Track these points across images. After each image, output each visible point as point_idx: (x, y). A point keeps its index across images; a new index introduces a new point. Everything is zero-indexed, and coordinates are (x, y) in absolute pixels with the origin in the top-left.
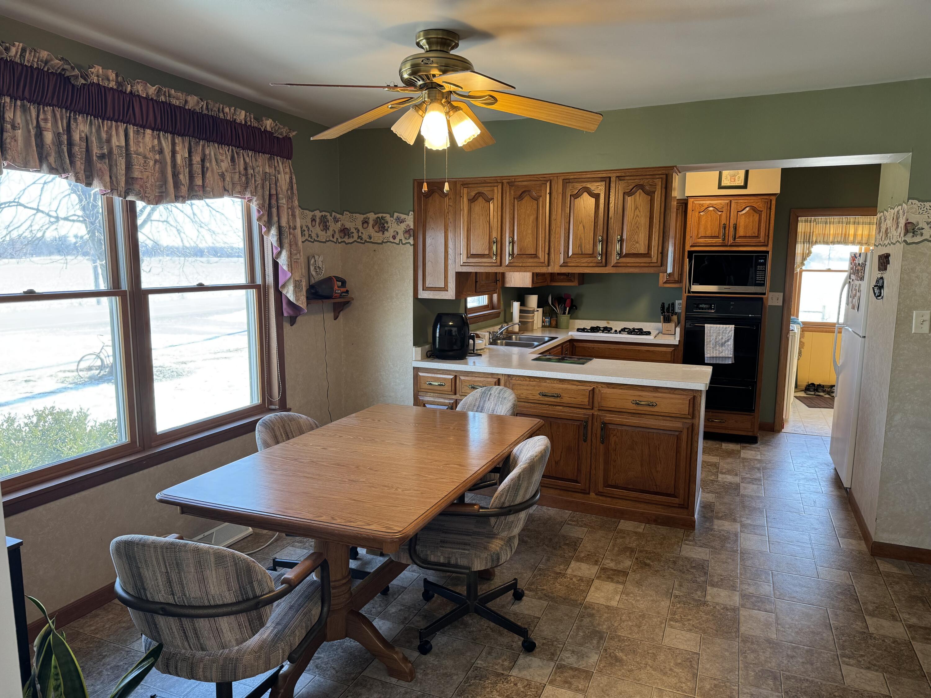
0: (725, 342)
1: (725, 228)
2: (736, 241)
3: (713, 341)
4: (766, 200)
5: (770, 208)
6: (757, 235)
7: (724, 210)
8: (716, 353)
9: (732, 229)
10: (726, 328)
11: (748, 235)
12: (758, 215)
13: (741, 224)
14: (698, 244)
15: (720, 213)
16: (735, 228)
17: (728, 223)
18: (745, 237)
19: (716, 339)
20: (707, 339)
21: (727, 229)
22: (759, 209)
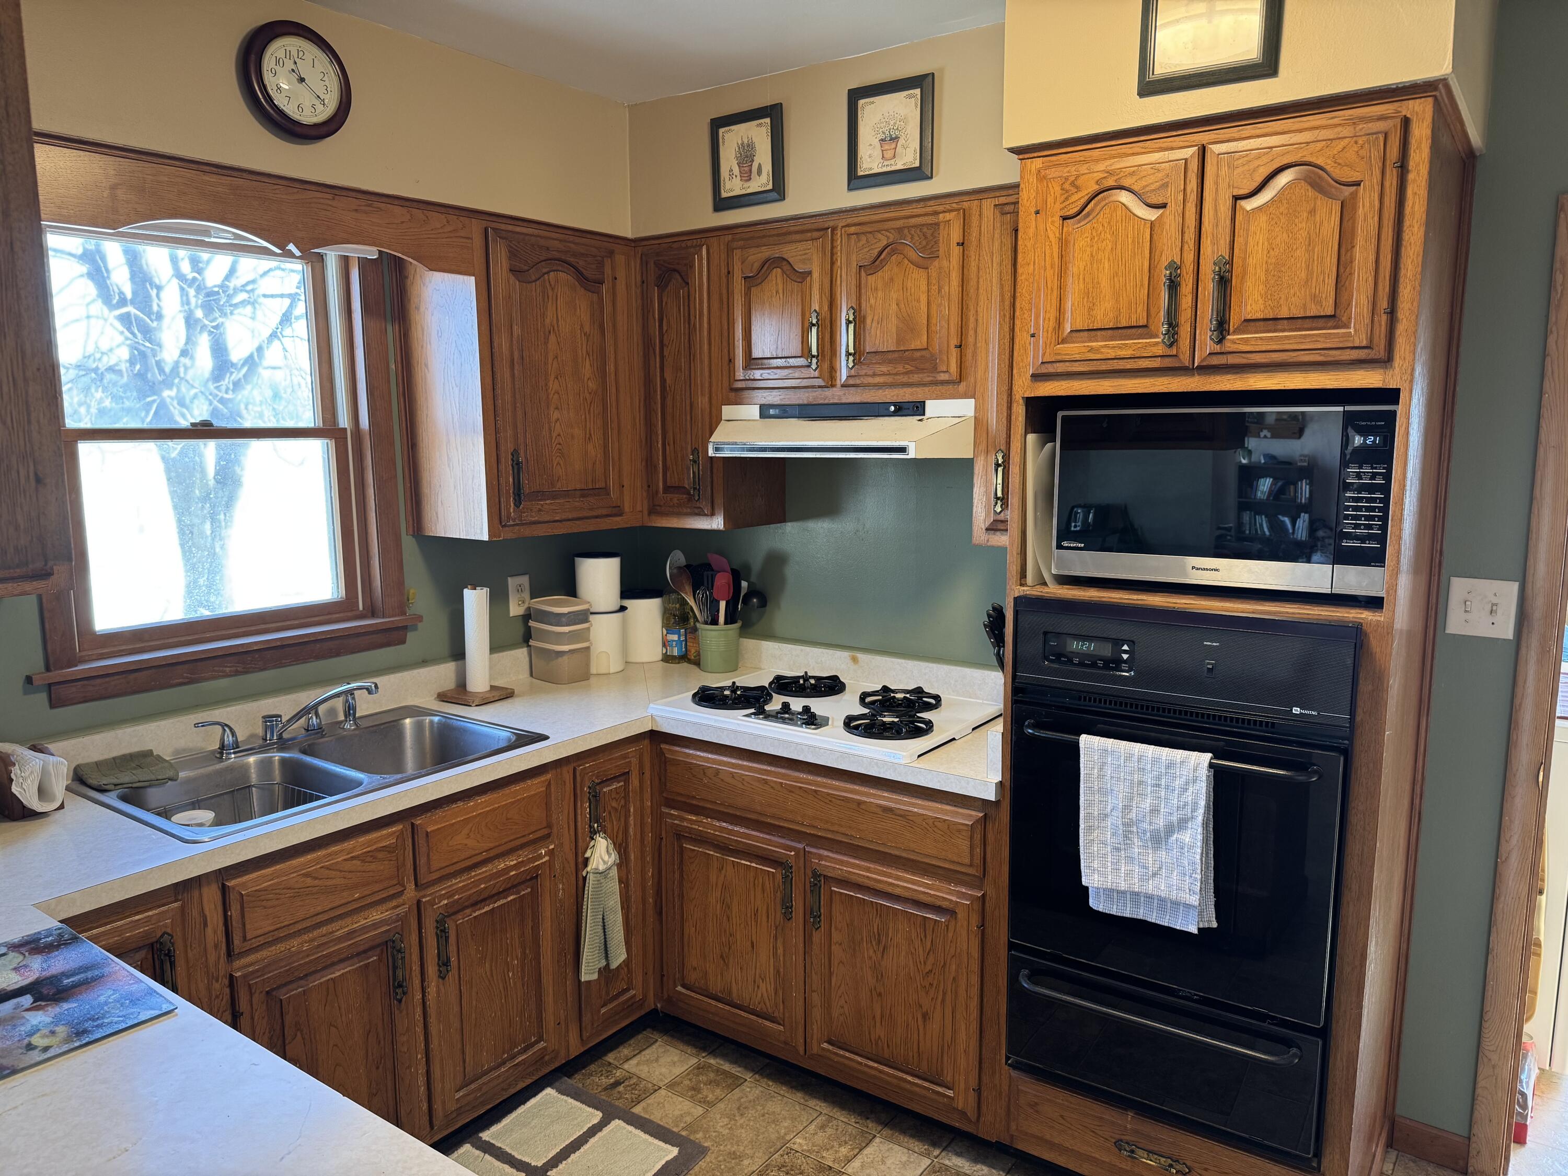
0: (1170, 830)
1: (1173, 286)
2: (1228, 346)
3: (1115, 819)
4: (1381, 126)
5: (1403, 167)
6: (1329, 311)
7: (1173, 196)
8: (1129, 874)
9: (1208, 287)
10: (1170, 765)
11: (1284, 313)
12: (1337, 207)
13: (1251, 261)
14: (1060, 368)
15: (1152, 215)
16: (1224, 282)
17: (1190, 257)
18: (1271, 322)
19: (1127, 808)
20: (1090, 804)
21: (1186, 289)
22: (1338, 173)
